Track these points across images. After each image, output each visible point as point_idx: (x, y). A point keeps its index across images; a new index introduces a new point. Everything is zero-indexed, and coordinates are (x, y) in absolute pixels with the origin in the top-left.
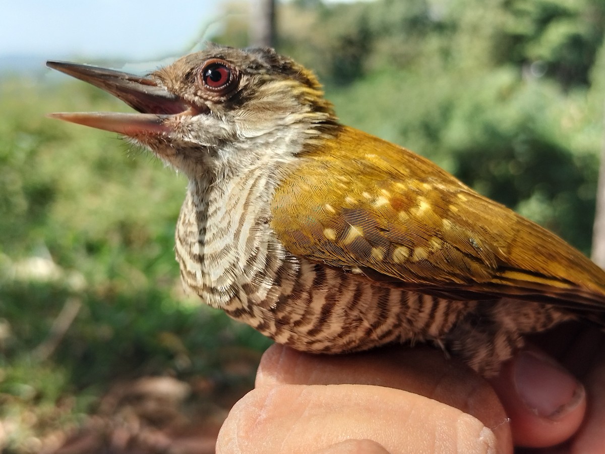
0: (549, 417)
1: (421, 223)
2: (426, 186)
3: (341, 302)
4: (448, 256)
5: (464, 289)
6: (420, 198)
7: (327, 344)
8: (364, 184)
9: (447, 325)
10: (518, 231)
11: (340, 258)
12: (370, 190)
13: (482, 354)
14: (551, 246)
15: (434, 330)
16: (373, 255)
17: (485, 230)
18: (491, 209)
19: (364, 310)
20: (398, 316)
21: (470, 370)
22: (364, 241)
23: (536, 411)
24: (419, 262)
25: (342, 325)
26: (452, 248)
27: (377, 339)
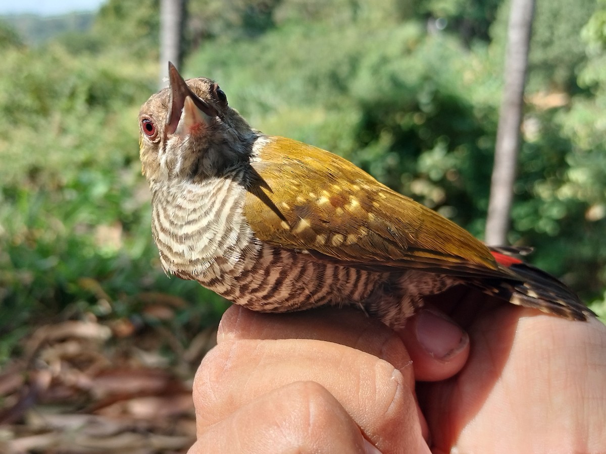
0: (442, 358)
1: (352, 217)
2: (356, 188)
3: (291, 276)
4: (372, 240)
5: (383, 264)
6: (351, 196)
7: (276, 305)
8: (310, 186)
9: (366, 292)
10: (423, 221)
11: (293, 243)
12: (314, 191)
13: (393, 313)
14: (447, 231)
15: (356, 296)
16: (318, 240)
17: (400, 221)
18: (402, 204)
19: (306, 282)
20: (331, 286)
21: (383, 326)
22: (311, 230)
23: (432, 354)
24: (351, 246)
25: (289, 292)
26: (375, 234)
27: (314, 302)
